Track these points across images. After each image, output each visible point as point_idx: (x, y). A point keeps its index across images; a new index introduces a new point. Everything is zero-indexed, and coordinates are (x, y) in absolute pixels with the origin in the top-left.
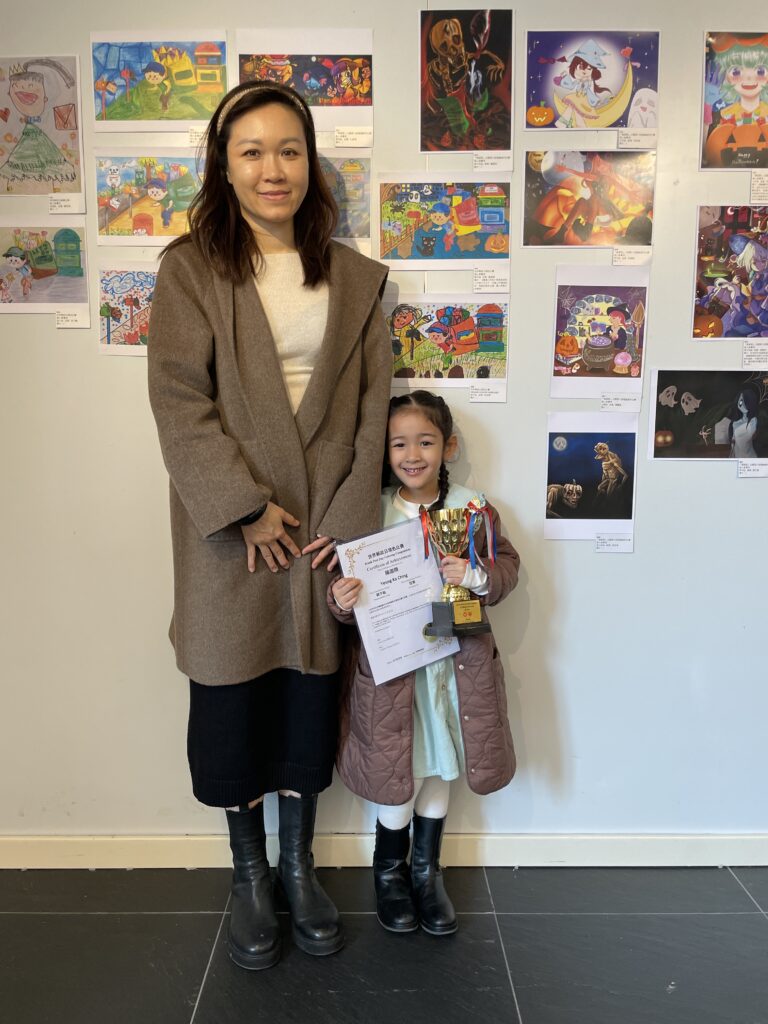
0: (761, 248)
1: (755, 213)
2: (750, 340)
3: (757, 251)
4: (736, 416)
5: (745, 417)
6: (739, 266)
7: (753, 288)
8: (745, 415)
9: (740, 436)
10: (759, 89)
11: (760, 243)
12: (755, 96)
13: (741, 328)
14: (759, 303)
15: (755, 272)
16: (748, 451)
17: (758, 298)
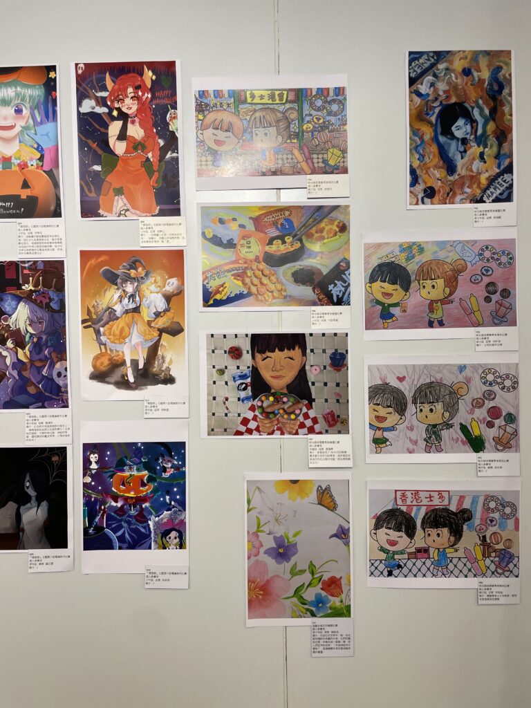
0: (36, 308)
1: (25, 268)
2: (33, 411)
3: (31, 311)
4: (23, 500)
5: (33, 502)
6: (13, 327)
7: (30, 352)
8: (34, 498)
9: (30, 523)
10: (18, 129)
11: (35, 302)
12: (15, 137)
13: (21, 398)
14: (39, 369)
15: (32, 334)
16: (40, 542)
17: (38, 364)
